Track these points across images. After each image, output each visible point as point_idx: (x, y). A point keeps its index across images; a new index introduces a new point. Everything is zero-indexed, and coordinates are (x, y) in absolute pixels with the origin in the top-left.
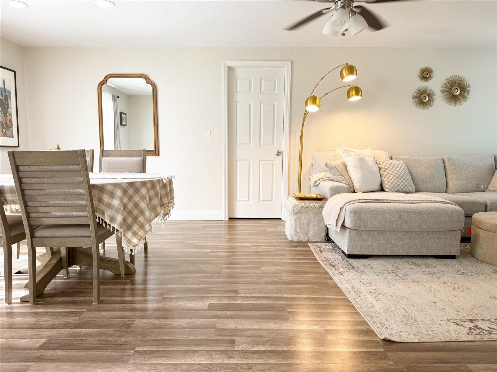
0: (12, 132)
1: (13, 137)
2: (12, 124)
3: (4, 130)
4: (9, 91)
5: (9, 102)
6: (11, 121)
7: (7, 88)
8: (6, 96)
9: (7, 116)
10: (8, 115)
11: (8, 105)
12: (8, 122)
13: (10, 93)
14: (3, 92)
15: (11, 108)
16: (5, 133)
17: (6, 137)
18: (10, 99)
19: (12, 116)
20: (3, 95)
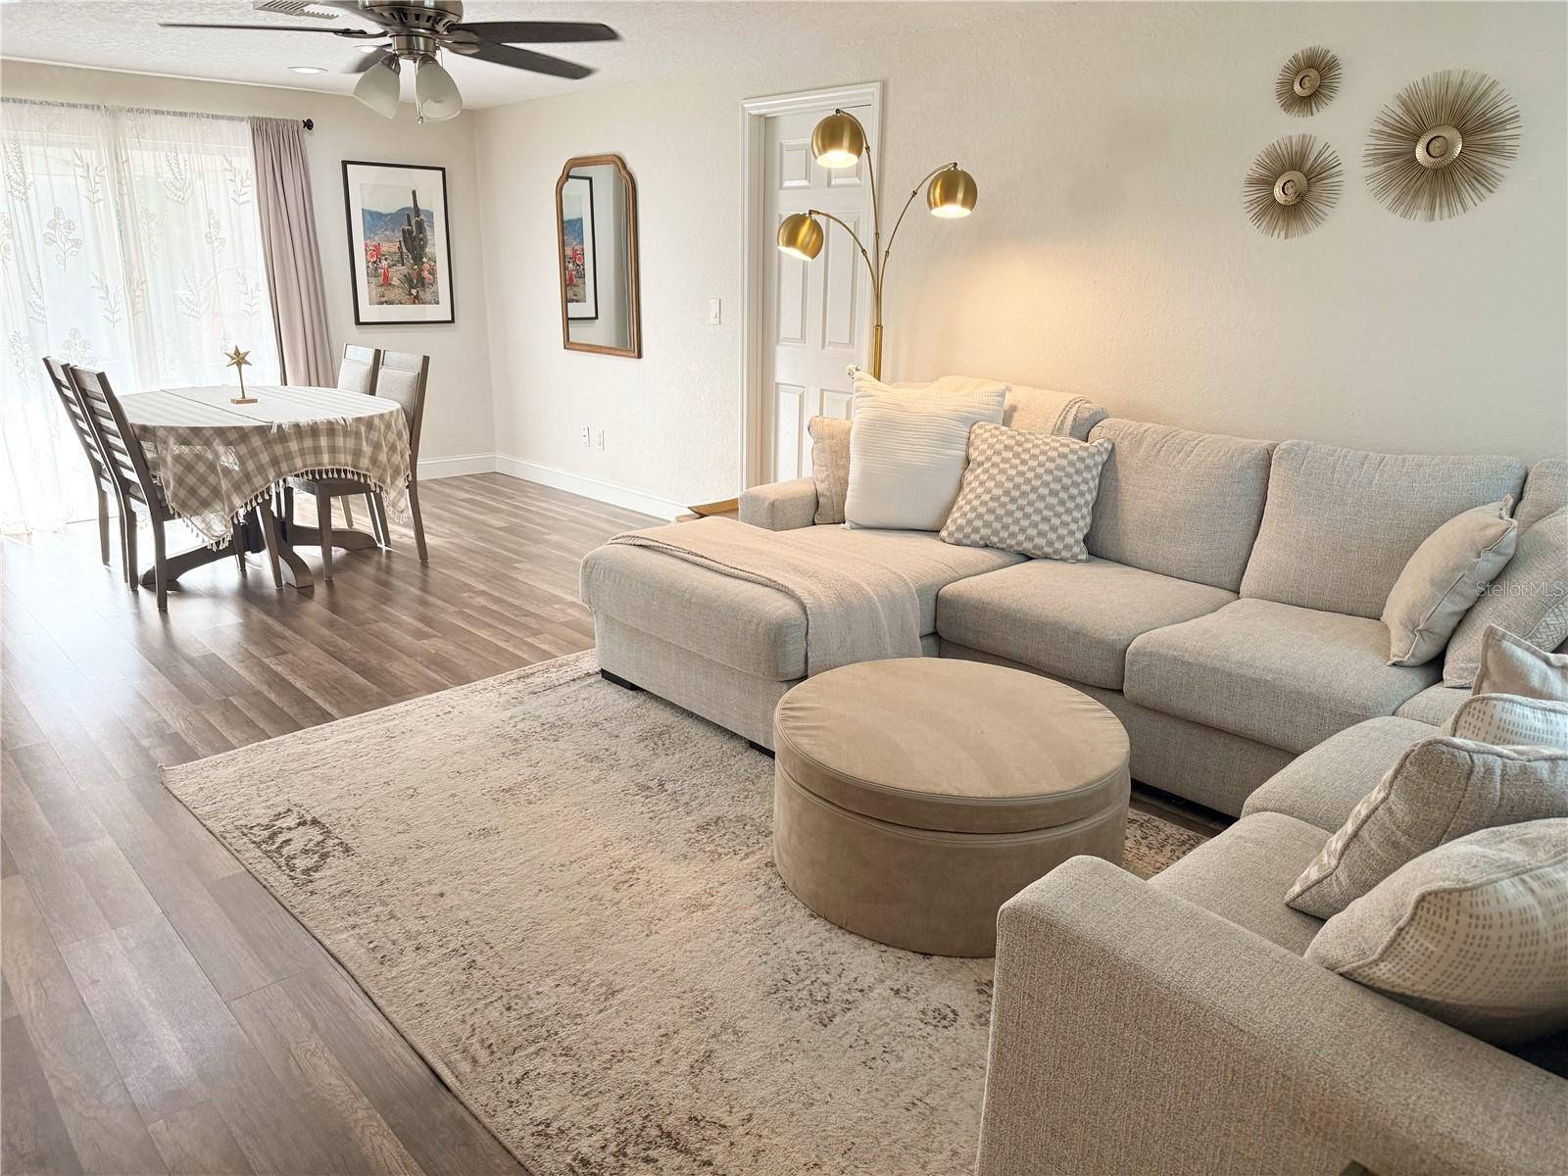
0: (436, 293)
1: (437, 303)
2: (435, 278)
3: (414, 292)
4: (427, 211)
5: (428, 233)
6: (433, 272)
7: (421, 206)
8: (420, 224)
9: (423, 263)
10: (425, 260)
11: (424, 240)
12: (426, 274)
13: (431, 215)
14: (412, 215)
15: (434, 245)
16: (416, 297)
17: (419, 303)
18: (432, 226)
19: (435, 262)
20: (413, 223)
